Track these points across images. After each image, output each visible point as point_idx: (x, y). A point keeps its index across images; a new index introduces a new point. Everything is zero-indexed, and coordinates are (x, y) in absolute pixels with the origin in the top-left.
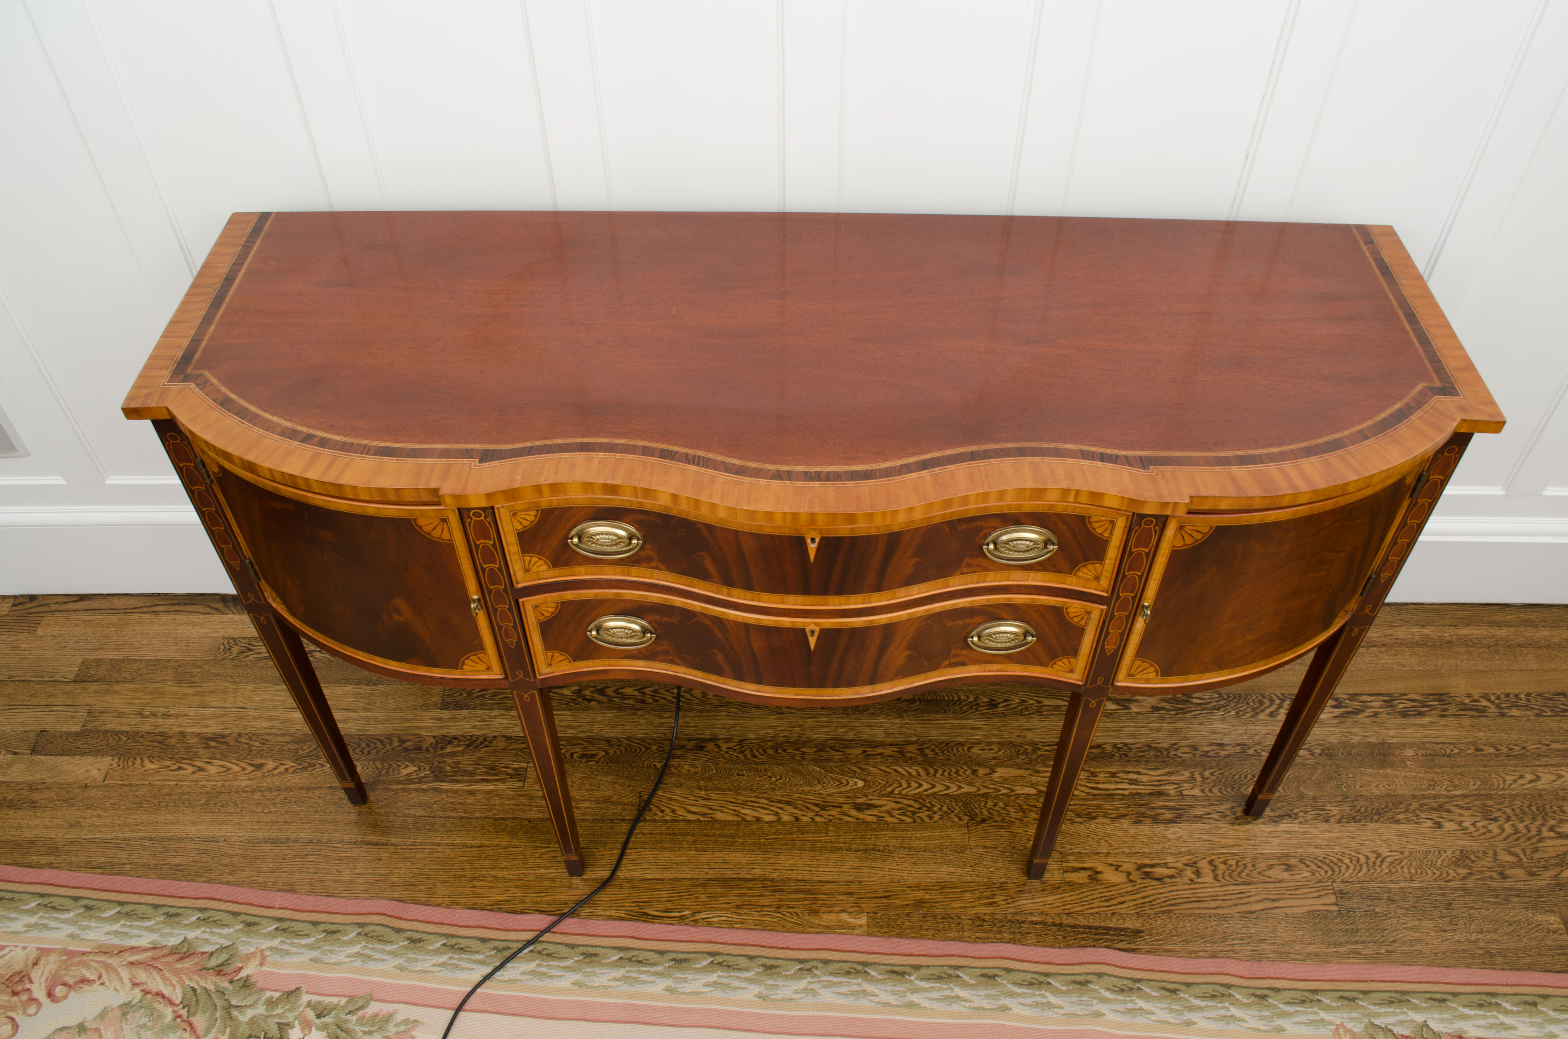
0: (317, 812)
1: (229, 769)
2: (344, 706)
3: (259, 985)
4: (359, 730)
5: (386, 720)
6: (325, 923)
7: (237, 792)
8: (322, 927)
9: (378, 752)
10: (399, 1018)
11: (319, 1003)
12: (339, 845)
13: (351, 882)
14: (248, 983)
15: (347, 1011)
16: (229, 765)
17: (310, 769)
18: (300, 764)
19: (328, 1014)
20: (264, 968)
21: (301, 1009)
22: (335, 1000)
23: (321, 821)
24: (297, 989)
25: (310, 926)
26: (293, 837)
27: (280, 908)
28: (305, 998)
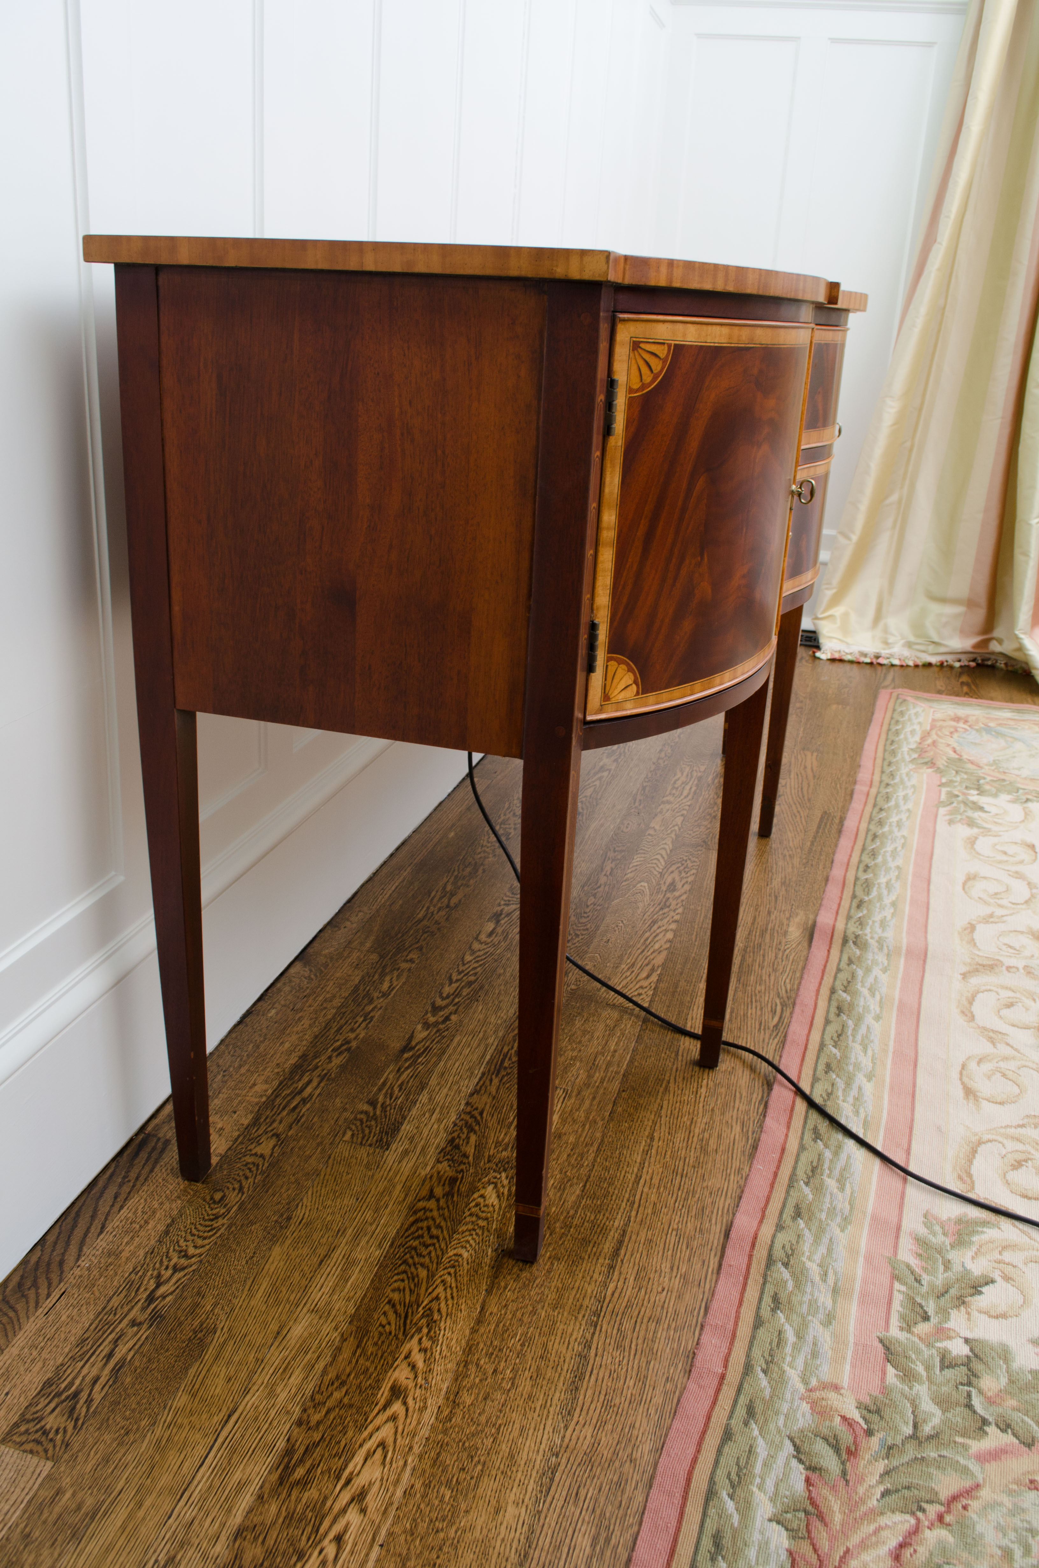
0: (534, 1312)
1: (382, 1444)
2: (315, 1260)
3: (876, 1393)
4: (380, 1246)
5: (376, 1210)
6: (758, 1308)
7: (445, 1432)
8: (765, 1312)
9: (439, 1227)
10: (922, 1231)
11: (903, 1317)
12: (612, 1286)
13: (684, 1277)
14: (872, 1408)
15: (916, 1285)
16: (370, 1445)
17: (436, 1316)
18: (419, 1330)
19: (921, 1307)
20: (845, 1384)
21: (916, 1340)
22: (898, 1298)
23: (555, 1308)
24: (881, 1341)
25: (761, 1332)
26: (578, 1348)
27: (726, 1366)
28: (895, 1332)
